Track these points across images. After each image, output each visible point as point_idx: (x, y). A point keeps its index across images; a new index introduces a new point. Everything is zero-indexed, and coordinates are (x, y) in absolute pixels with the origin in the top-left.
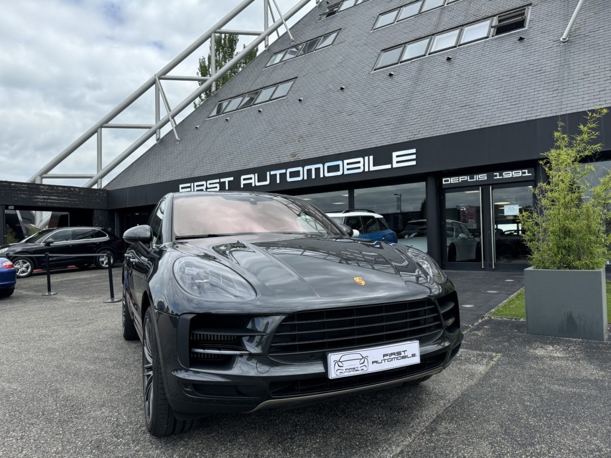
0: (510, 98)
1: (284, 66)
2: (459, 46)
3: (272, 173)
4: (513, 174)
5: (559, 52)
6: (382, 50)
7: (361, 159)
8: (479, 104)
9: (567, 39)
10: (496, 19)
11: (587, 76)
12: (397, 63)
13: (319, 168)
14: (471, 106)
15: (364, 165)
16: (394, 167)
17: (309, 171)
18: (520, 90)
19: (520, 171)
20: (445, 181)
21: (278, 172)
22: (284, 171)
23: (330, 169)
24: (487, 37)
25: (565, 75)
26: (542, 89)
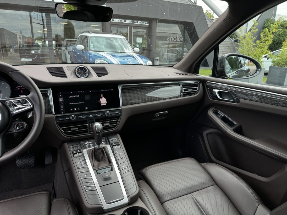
4: (142, 23)
19: (145, 22)
20: (112, 20)
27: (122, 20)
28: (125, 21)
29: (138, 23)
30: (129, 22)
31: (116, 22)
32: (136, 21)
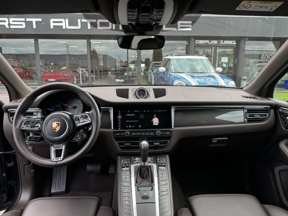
4: (229, 42)
16: (178, 30)
20: (197, 42)
27: (207, 41)
28: (210, 42)
29: (224, 42)
30: (215, 42)
31: (200, 43)
32: (222, 41)
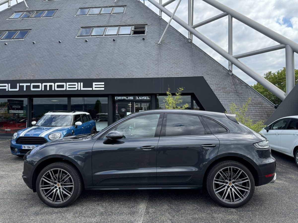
0: (140, 64)
1: (22, 21)
2: (118, 35)
3: (21, 84)
4: (143, 98)
5: (157, 48)
6: (81, 27)
7: (76, 84)
8: (127, 64)
9: (160, 44)
10: (133, 27)
11: (167, 61)
12: (89, 36)
13: (52, 85)
14: (124, 64)
15: (78, 87)
16: (93, 89)
17: (46, 86)
18: (143, 61)
19: (146, 97)
20: (116, 98)
21: (25, 85)
22: (29, 84)
23: (58, 86)
24: (130, 34)
25: (160, 59)
26: (152, 62)
28: (127, 98)
29: (140, 98)
30: (132, 98)
31: (119, 99)
32: (137, 97)
